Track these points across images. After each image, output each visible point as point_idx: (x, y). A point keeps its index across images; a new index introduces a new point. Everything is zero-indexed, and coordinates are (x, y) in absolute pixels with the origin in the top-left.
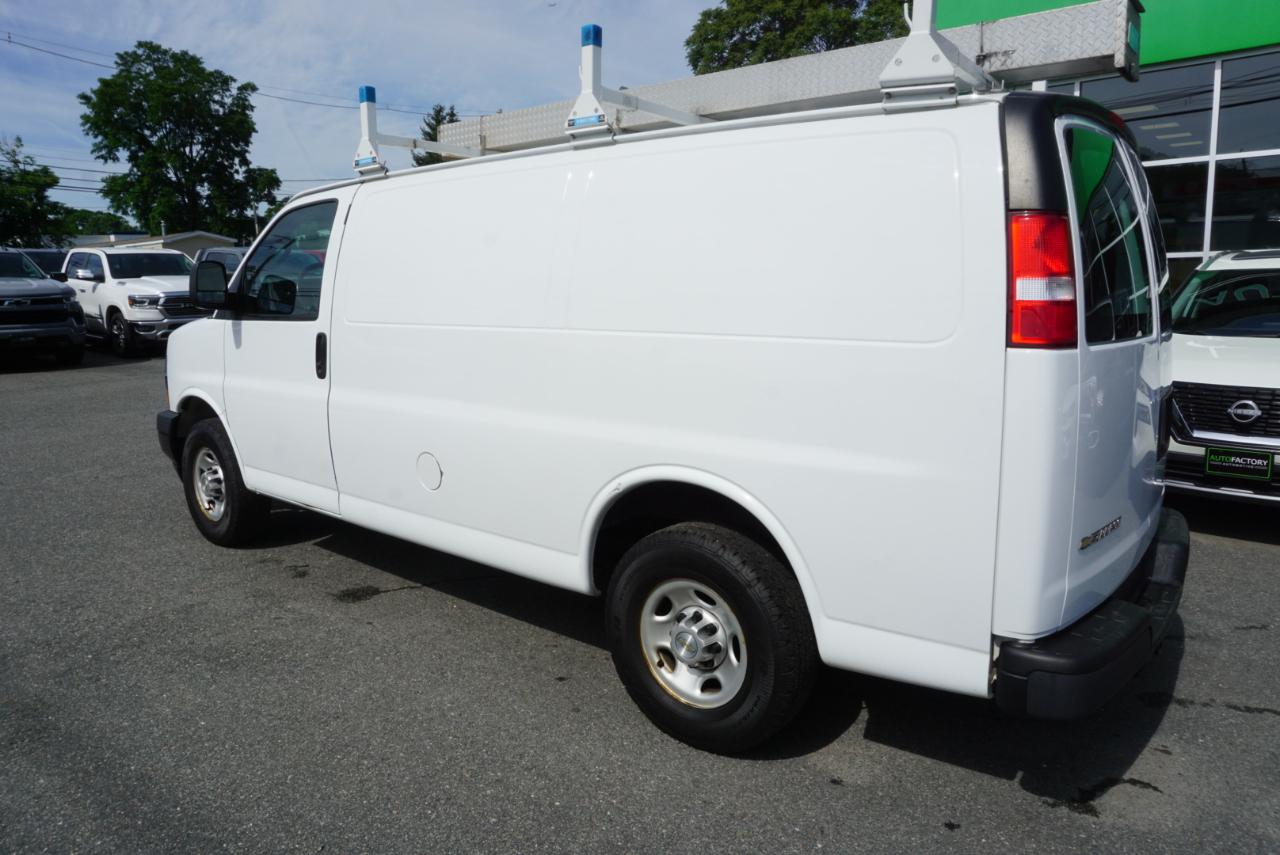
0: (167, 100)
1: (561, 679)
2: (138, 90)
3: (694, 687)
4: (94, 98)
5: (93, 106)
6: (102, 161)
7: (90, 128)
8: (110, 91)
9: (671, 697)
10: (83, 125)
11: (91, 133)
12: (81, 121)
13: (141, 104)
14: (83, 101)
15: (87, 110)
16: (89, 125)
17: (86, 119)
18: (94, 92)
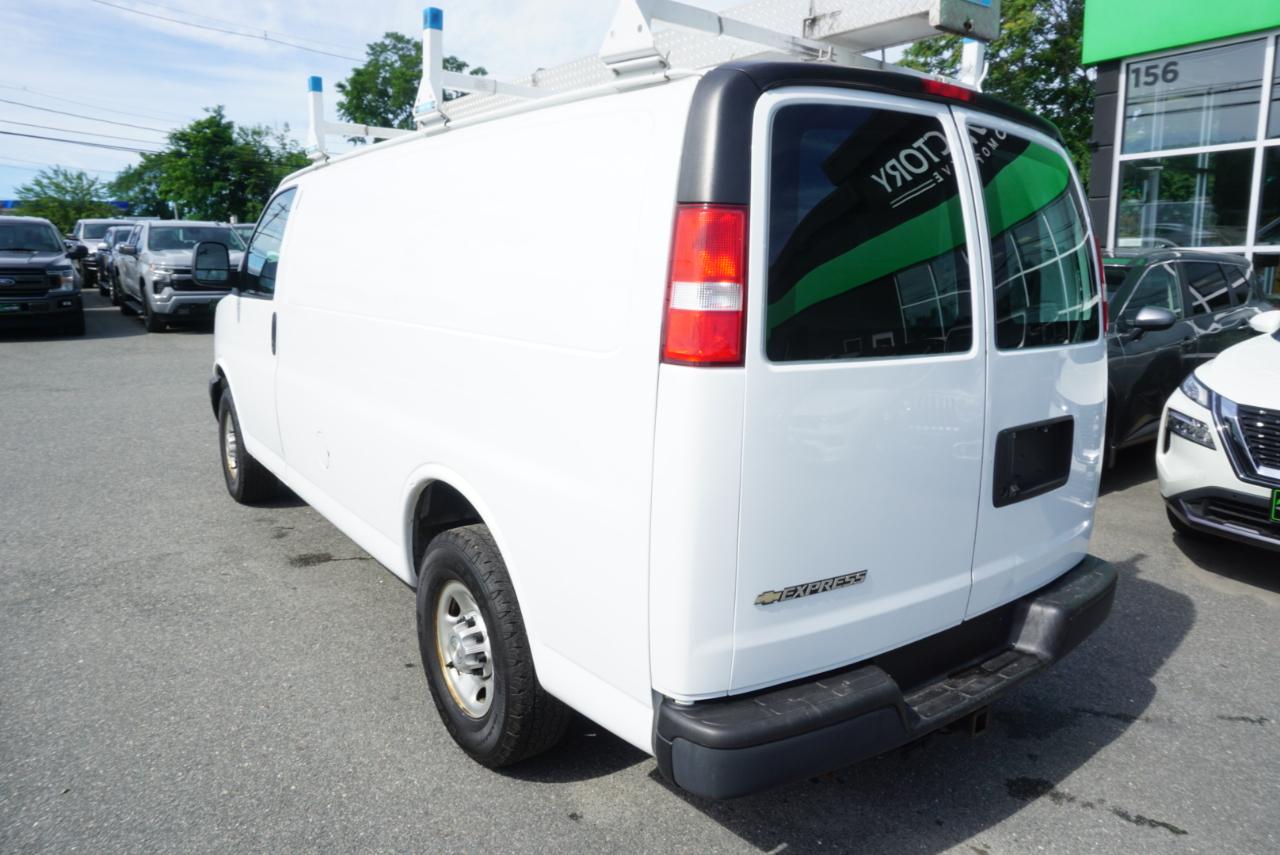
0: (408, 86)
1: (410, 666)
2: (384, 78)
3: (471, 693)
4: (349, 88)
5: (347, 94)
6: (352, 143)
7: (343, 114)
8: (361, 79)
9: (453, 699)
10: (339, 110)
11: (344, 118)
12: (337, 108)
13: (386, 91)
14: (340, 89)
15: (343, 98)
16: (343, 111)
17: (341, 105)
18: (347, 81)
